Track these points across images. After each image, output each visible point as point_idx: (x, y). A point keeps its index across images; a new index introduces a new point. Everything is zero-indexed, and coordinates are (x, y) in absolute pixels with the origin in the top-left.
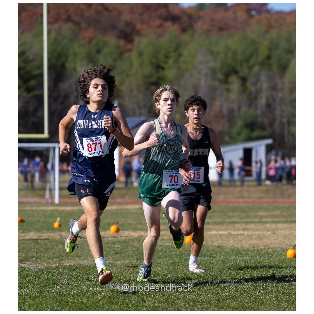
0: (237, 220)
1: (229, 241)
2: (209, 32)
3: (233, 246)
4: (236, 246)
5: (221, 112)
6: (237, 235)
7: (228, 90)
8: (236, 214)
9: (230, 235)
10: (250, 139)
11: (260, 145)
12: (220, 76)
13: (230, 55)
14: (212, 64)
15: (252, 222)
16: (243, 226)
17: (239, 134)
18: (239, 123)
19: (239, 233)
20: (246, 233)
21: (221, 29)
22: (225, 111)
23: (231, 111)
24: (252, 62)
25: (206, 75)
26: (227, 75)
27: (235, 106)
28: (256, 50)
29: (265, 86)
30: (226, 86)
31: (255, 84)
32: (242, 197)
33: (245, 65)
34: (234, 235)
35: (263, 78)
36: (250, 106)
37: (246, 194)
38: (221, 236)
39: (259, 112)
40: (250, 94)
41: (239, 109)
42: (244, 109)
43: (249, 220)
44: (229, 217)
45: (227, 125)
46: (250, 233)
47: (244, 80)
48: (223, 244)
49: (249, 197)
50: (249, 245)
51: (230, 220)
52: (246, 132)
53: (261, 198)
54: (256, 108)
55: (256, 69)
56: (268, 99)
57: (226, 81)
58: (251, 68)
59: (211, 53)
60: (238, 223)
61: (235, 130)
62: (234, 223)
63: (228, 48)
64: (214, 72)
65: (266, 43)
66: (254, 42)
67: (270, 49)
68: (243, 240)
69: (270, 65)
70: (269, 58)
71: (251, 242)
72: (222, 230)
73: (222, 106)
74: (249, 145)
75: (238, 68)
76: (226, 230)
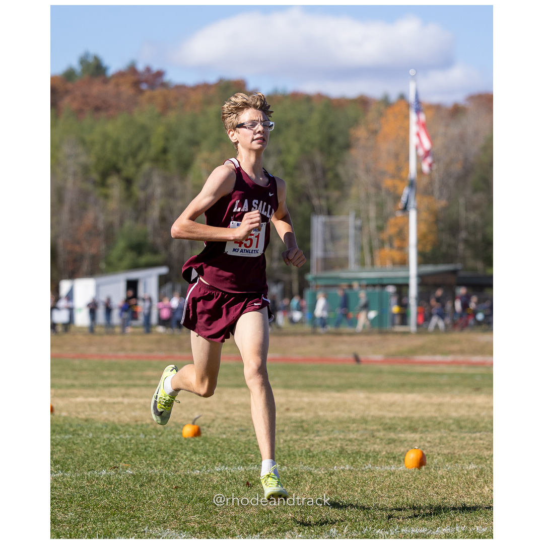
0: (115, 382)
1: (101, 411)
2: (80, 112)
3: (106, 419)
4: (112, 419)
5: (95, 227)
6: (114, 403)
7: (106, 197)
8: (113, 373)
9: (103, 403)
10: (135, 267)
11: (150, 276)
12: (95, 176)
13: (109, 146)
14: (83, 159)
15: (135, 386)
16: (123, 391)
17: (120, 259)
18: (121, 244)
19: (116, 400)
20: (126, 401)
21: (97, 109)
22: (101, 226)
23: (110, 227)
24: (140, 156)
25: (75, 174)
26: (105, 175)
27: (116, 219)
28: (147, 140)
29: (159, 191)
30: (104, 191)
31: (144, 188)
32: (123, 349)
33: (130, 161)
34: (109, 403)
35: (156, 179)
36: (137, 219)
37: (128, 346)
38: (90, 404)
39: (149, 228)
40: (137, 202)
41: (121, 223)
42: (128, 223)
43: (131, 382)
44: (103, 378)
45: (103, 247)
46: (133, 400)
47: (129, 182)
48: (93, 417)
49: (133, 350)
50: (130, 419)
51: (105, 382)
52: (130, 257)
53: (150, 351)
54: (145, 221)
55: (146, 166)
56: (162, 209)
57: (103, 183)
58: (138, 165)
59: (83, 142)
60: (115, 386)
61: (115, 253)
62: (109, 386)
63: (106, 137)
64: (86, 169)
65: (161, 130)
66: (143, 128)
67: (167, 139)
68: (122, 410)
69: (166, 162)
70: (165, 151)
71: (133, 414)
72: (92, 396)
73: (96, 219)
74: (133, 275)
75: (121, 164)
76: (98, 396)
